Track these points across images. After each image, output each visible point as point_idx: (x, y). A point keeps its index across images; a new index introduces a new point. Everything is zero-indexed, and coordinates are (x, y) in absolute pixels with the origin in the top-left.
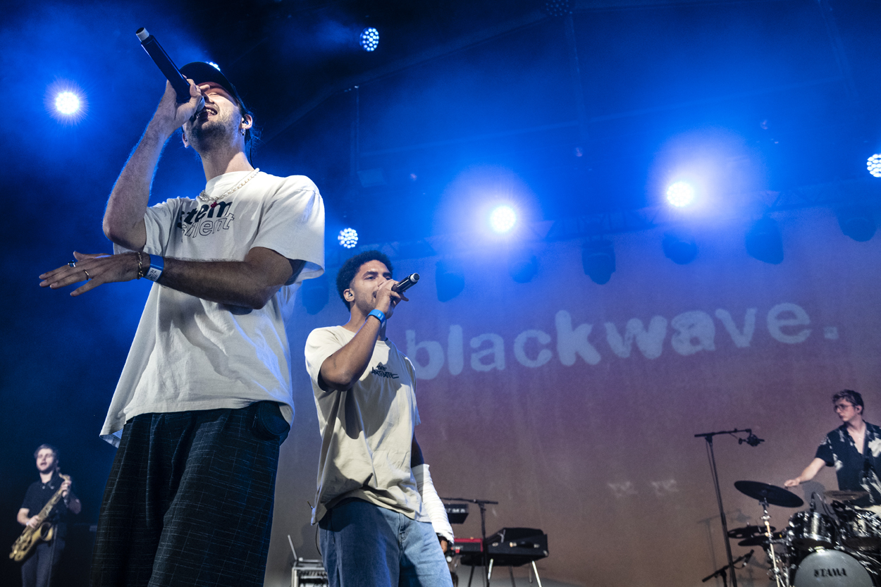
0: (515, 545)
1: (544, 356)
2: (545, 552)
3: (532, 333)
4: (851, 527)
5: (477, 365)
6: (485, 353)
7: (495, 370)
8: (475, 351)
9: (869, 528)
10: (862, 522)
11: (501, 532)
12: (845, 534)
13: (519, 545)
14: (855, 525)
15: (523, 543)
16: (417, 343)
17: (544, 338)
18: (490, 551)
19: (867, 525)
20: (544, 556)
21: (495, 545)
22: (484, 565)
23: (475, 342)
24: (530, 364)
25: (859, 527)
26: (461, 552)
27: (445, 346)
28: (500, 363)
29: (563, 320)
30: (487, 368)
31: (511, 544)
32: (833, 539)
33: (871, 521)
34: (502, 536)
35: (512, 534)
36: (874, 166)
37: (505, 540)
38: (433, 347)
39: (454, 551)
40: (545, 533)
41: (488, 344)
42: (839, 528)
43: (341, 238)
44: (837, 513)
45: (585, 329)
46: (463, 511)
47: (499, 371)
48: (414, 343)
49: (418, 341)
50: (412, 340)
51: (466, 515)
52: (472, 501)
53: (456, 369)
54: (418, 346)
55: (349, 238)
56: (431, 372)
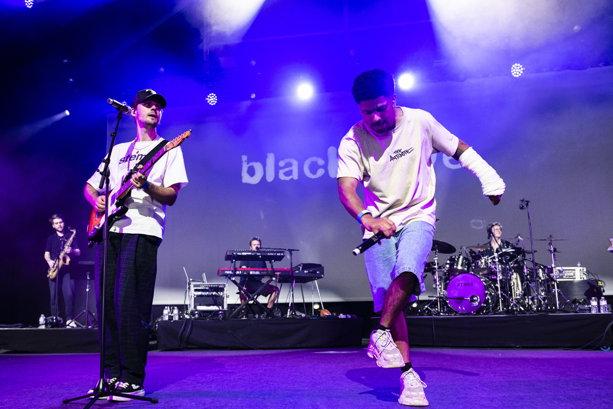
0: (307, 272)
1: (320, 172)
2: (322, 276)
3: (314, 159)
4: (478, 263)
5: (282, 177)
6: (287, 169)
7: (292, 179)
8: (282, 168)
9: (486, 263)
10: (483, 261)
11: (300, 265)
12: (474, 266)
13: (309, 272)
14: (480, 262)
15: (311, 271)
16: (248, 164)
17: (321, 162)
18: (294, 275)
19: (485, 262)
20: (322, 277)
21: (297, 272)
22: (291, 282)
23: (282, 164)
24: (312, 177)
25: (482, 263)
26: (280, 275)
27: (264, 166)
28: (295, 176)
29: (332, 151)
30: (288, 178)
31: (305, 272)
32: (468, 269)
33: (488, 260)
34: (301, 268)
35: (306, 266)
36: (514, 70)
37: (302, 269)
38: (258, 166)
39: (276, 275)
40: (323, 266)
41: (289, 165)
42: (472, 263)
44: (472, 256)
46: (282, 254)
47: (295, 180)
48: (246, 163)
49: (248, 162)
50: (245, 161)
51: (283, 256)
52: (286, 250)
53: (270, 178)
54: (248, 165)
55: (212, 99)
56: (255, 180)
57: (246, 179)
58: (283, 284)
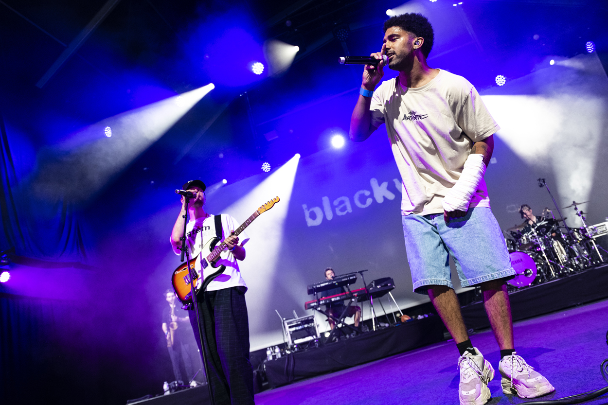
0: (380, 286)
1: (369, 201)
2: (394, 286)
3: (361, 192)
4: (521, 241)
5: (339, 213)
6: (341, 206)
7: (348, 213)
8: (337, 207)
9: (527, 239)
10: (524, 238)
11: (372, 282)
12: (519, 244)
13: (382, 286)
14: (522, 240)
15: (383, 285)
16: (308, 210)
17: (367, 193)
18: (370, 292)
19: (526, 238)
20: (393, 288)
21: (371, 289)
22: (369, 299)
23: (336, 203)
24: (364, 206)
25: (524, 240)
26: (357, 296)
27: (322, 208)
28: (349, 209)
29: (374, 182)
30: (344, 213)
31: (378, 287)
32: (514, 248)
33: (528, 236)
34: (373, 284)
35: (378, 282)
36: (498, 81)
37: (375, 286)
38: (317, 210)
39: (354, 296)
40: (391, 278)
41: (342, 202)
42: (516, 242)
43: (263, 168)
44: (514, 237)
45: (385, 185)
46: (354, 277)
47: (350, 213)
48: (307, 210)
49: (308, 208)
50: (306, 209)
51: (356, 279)
52: (356, 272)
53: (330, 217)
54: (309, 212)
55: (266, 167)
56: (318, 221)
57: (311, 223)
58: (363, 302)
